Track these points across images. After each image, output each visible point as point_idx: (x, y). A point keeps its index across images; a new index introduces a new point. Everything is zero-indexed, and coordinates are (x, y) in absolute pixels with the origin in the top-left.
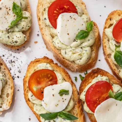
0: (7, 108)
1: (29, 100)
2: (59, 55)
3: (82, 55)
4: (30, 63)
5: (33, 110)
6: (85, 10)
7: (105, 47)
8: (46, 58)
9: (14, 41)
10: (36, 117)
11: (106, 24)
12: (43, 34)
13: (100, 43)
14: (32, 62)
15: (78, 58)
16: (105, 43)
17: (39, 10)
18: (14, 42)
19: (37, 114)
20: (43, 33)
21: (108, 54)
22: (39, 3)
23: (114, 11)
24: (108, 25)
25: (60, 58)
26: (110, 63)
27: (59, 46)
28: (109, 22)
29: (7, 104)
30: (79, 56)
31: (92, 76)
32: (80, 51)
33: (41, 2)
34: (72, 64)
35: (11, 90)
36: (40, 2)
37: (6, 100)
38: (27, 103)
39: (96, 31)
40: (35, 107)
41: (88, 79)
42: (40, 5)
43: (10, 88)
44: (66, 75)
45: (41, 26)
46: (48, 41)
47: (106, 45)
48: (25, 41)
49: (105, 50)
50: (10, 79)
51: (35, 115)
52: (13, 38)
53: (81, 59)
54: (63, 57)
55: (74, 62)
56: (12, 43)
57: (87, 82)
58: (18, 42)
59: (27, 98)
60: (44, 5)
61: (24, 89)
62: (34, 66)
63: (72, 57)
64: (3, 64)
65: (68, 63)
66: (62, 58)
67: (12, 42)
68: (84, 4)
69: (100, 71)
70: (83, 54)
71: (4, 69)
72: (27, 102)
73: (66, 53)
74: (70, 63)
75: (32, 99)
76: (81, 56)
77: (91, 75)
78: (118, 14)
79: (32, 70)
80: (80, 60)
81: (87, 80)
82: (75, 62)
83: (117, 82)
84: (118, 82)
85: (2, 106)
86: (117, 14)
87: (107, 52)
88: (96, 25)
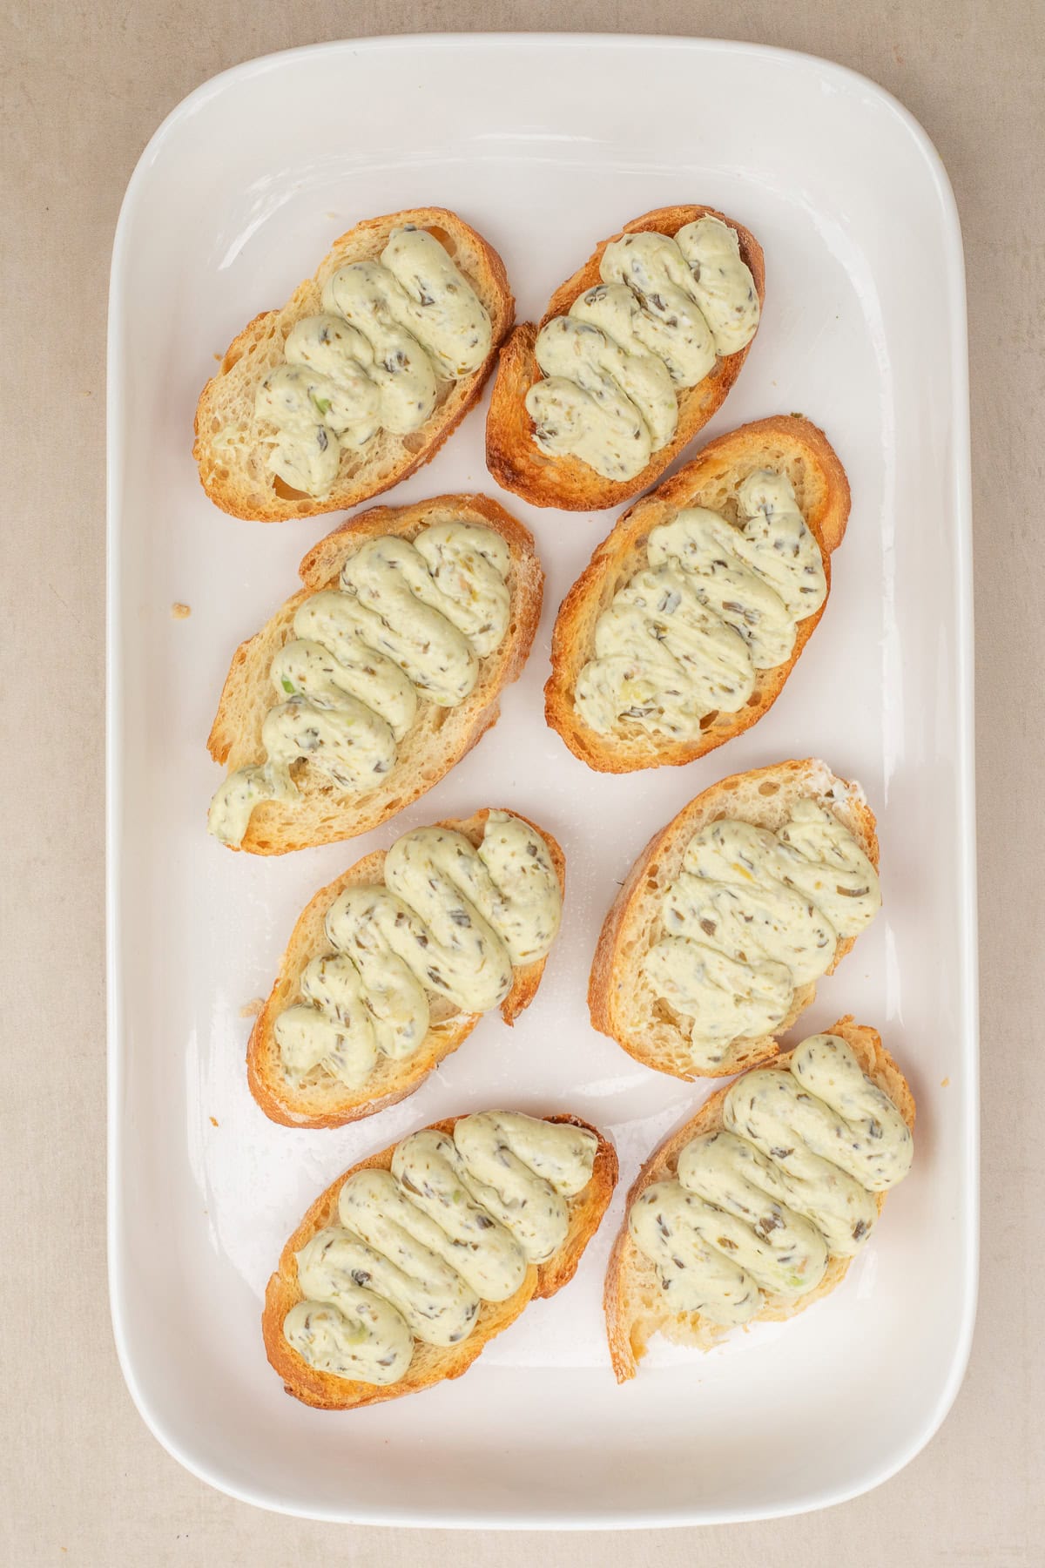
0: (820, 770)
1: (754, 700)
2: (507, 653)
3: (462, 556)
4: (603, 771)
5: (789, 661)
6: (266, 631)
7: (386, 477)
8: (550, 714)
9: (533, 861)
10: (809, 636)
11: (283, 517)
12: (449, 760)
13: (374, 511)
14: (594, 767)
15: (485, 567)
16: (368, 485)
17: (354, 828)
18: (539, 860)
19: (797, 641)
20: (442, 763)
21: (409, 453)
22: (326, 841)
23: (215, 502)
24: (284, 504)
25: (517, 646)
26: (444, 425)
27: (468, 664)
28: (273, 504)
29: (807, 777)
30: (474, 565)
31: (533, 478)
32: (452, 572)
33: (317, 830)
34: (522, 583)
35: (742, 784)
36: (318, 837)
37: (791, 787)
38: (772, 703)
39: (334, 548)
40: (772, 660)
41: (552, 489)
42: (331, 833)
43: (734, 794)
44: (583, 599)
45: (417, 786)
46: (469, 725)
47: (374, 478)
48: (511, 816)
49: (399, 473)
50: (700, 807)
51: (804, 644)
52: (523, 870)
53: (483, 555)
54: (506, 634)
55: (507, 581)
56: (545, 867)
57: (563, 489)
58: (529, 843)
59: (751, 714)
60: (325, 815)
61: (723, 743)
62: (608, 746)
63: (492, 596)
64: (650, 865)
65: (523, 601)
66: (515, 635)
67: (540, 866)
68: (239, 650)
69: (496, 454)
70: (457, 553)
71: (669, 853)
72: (767, 703)
73: (485, 629)
74: (520, 595)
75: (741, 687)
76: (470, 560)
77: (527, 482)
78: (220, 481)
79: (629, 748)
80: (490, 558)
81: (558, 489)
82: (504, 575)
83: (512, 362)
84: (509, 359)
85: (824, 792)
86: (223, 486)
87: (402, 458)
88: (306, 557)
